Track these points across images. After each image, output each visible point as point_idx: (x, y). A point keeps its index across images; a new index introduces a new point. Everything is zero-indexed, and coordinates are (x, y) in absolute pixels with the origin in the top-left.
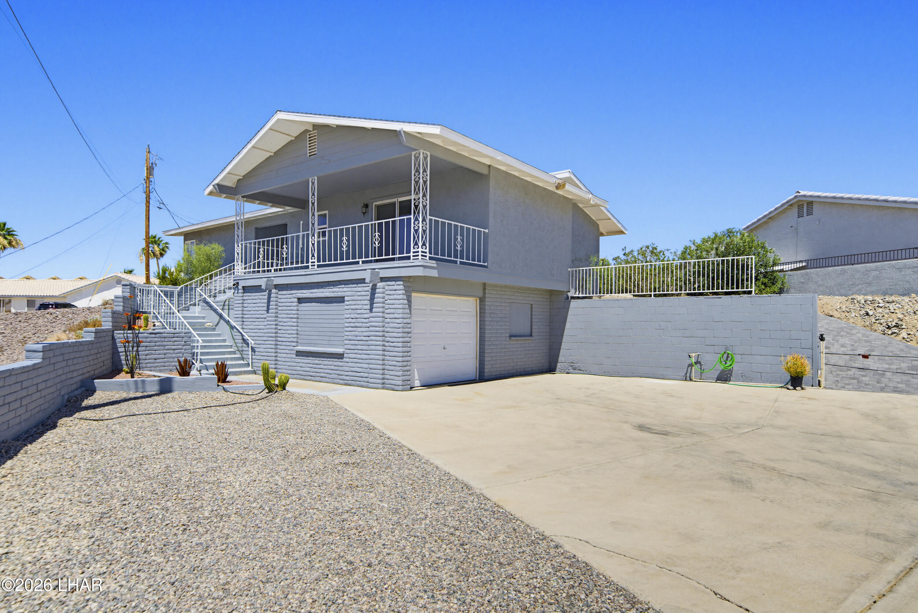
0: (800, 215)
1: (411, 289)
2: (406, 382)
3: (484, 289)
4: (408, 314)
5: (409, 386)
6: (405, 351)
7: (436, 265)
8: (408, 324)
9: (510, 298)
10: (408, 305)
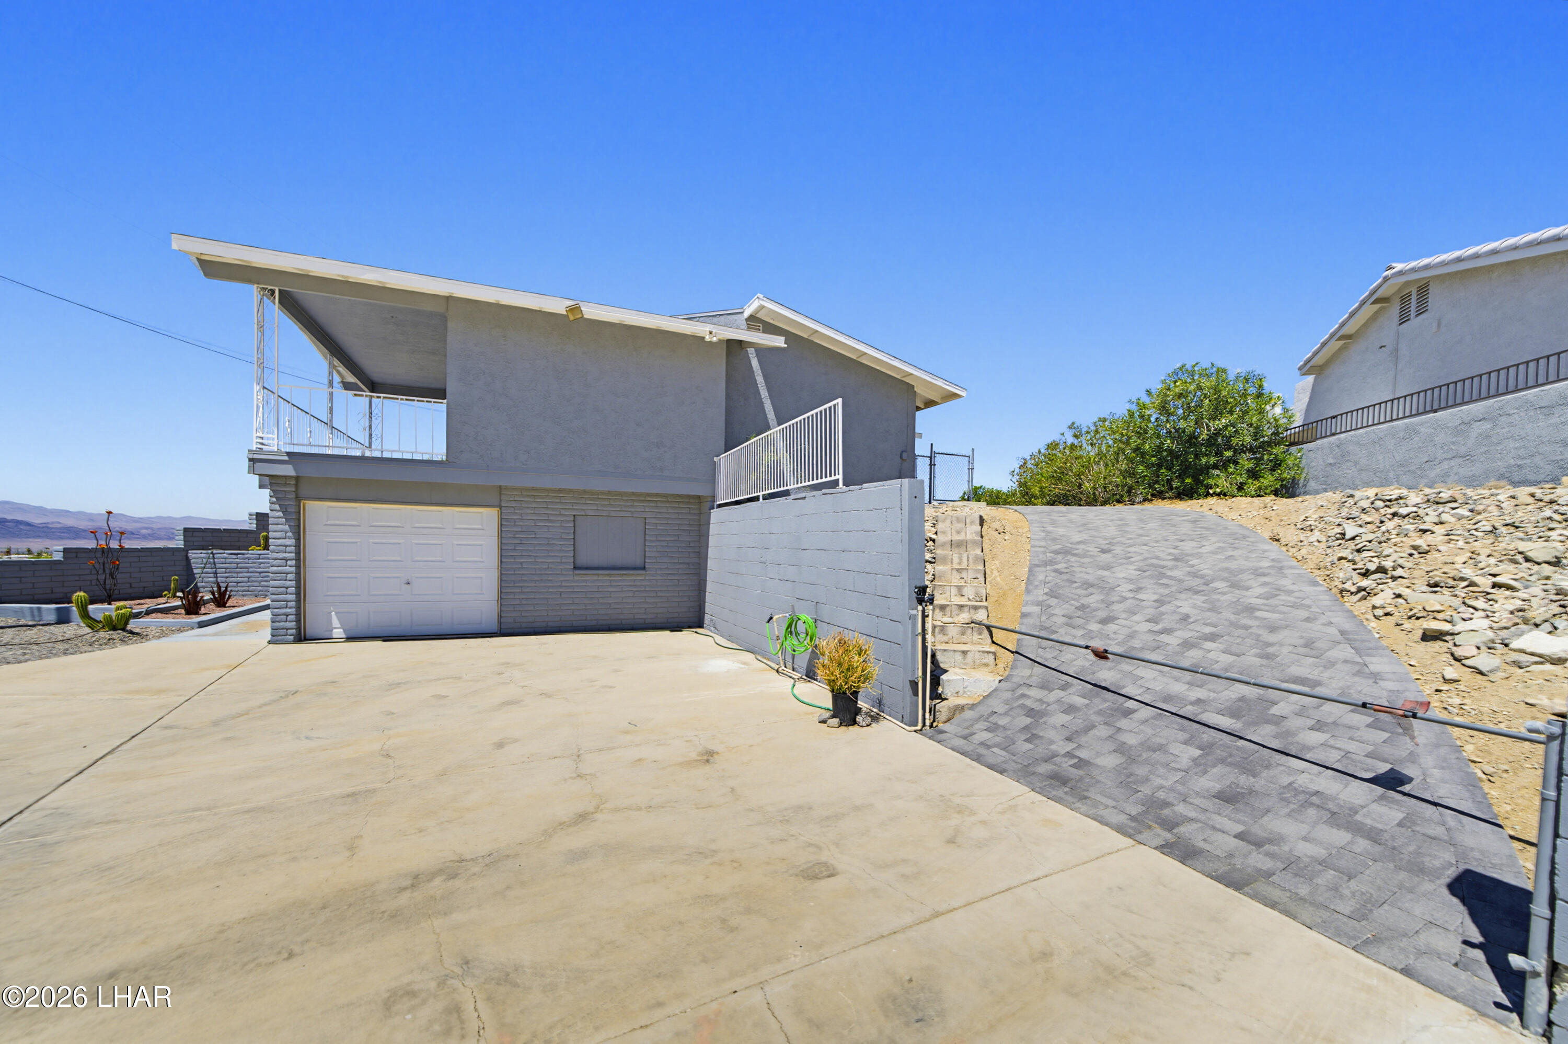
0: (1404, 319)
1: (293, 496)
2: (283, 632)
3: (501, 494)
4: (286, 532)
5: (292, 637)
6: (282, 585)
7: (286, 458)
8: (286, 546)
9: (575, 507)
10: (286, 519)
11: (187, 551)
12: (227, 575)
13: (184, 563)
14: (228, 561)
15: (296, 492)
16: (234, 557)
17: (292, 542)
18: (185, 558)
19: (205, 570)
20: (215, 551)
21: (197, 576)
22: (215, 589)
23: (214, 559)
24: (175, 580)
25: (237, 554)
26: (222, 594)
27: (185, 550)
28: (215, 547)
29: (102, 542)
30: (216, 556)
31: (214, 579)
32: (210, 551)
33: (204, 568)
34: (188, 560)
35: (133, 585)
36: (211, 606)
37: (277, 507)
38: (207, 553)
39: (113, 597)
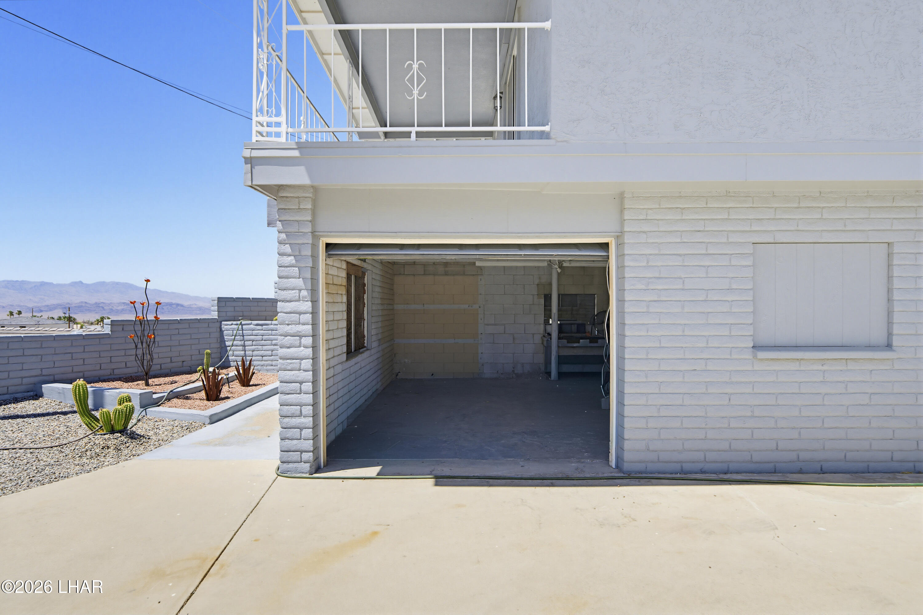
1: (308, 229)
2: (295, 456)
3: (622, 210)
4: (300, 290)
5: (308, 465)
6: (293, 378)
7: (296, 153)
8: (300, 313)
9: (754, 228)
10: (299, 268)
11: (221, 322)
12: (253, 347)
13: (217, 335)
14: (254, 332)
15: (313, 222)
16: (260, 327)
17: (307, 306)
18: (219, 330)
19: (235, 342)
20: (243, 322)
21: (229, 348)
22: (240, 363)
23: (243, 330)
24: (207, 354)
25: (262, 325)
26: (246, 370)
27: (219, 322)
28: (245, 318)
29: (140, 315)
30: (244, 326)
31: (243, 352)
32: (239, 322)
33: (234, 340)
34: (221, 331)
35: (174, 360)
36: (236, 385)
37: (287, 249)
38: (237, 325)
39: (151, 373)
